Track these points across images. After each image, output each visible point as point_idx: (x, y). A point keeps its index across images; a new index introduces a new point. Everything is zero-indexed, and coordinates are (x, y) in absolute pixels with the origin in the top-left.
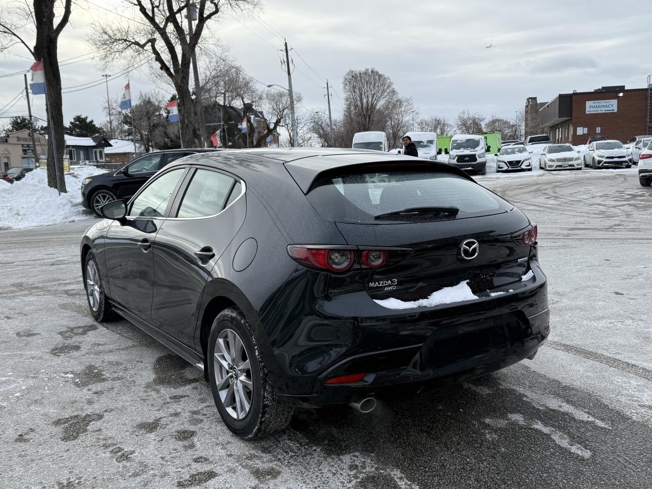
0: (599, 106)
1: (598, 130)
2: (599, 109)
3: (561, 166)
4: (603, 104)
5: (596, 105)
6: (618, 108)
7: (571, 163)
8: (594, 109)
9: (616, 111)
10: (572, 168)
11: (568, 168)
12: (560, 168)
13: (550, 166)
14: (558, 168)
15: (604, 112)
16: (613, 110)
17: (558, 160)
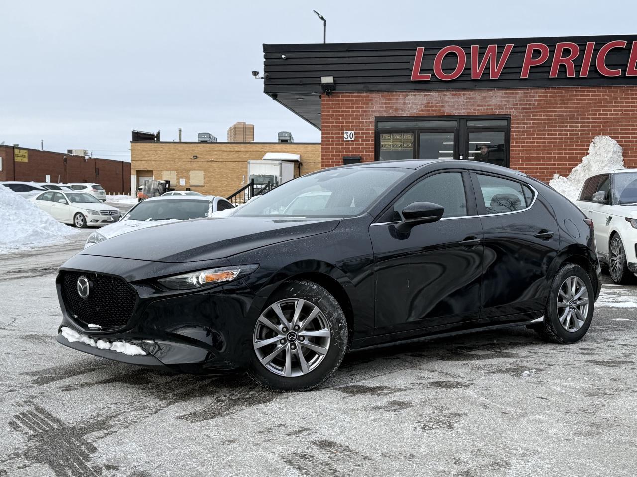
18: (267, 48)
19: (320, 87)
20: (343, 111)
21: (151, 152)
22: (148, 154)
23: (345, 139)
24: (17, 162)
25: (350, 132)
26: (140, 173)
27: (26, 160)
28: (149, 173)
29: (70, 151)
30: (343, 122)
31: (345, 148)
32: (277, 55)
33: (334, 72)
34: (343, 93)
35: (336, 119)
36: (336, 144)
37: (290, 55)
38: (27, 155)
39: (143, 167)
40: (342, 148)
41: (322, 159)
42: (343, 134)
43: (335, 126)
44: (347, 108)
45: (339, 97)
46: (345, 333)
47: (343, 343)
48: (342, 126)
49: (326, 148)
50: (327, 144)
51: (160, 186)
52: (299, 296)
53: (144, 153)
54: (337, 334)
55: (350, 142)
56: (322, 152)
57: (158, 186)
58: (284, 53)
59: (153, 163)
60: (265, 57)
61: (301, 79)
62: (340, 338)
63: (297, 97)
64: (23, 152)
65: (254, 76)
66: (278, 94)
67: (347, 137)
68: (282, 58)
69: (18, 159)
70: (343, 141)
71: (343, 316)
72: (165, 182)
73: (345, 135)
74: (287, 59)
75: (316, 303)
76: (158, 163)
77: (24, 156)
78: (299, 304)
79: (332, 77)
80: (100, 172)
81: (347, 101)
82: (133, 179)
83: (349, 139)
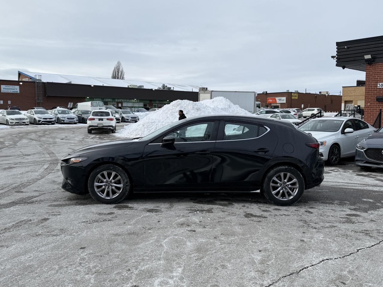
0: (9, 89)
1: (9, 102)
2: (9, 90)
3: (18, 123)
4: (11, 88)
5: (7, 88)
6: (20, 90)
7: (24, 121)
8: (6, 90)
9: (19, 92)
10: (25, 124)
11: (22, 124)
12: (18, 124)
13: (11, 123)
14: (16, 124)
15: (12, 92)
16: (17, 92)
17: (16, 119)
18: (338, 44)
19: (364, 61)
20: (378, 73)
21: (352, 92)
22: (351, 92)
23: (378, 87)
24: (293, 99)
25: (381, 83)
26: (346, 102)
27: (297, 98)
28: (351, 102)
29: (320, 92)
30: (378, 78)
31: (378, 92)
32: (342, 47)
33: (371, 53)
34: (378, 63)
35: (373, 77)
36: (373, 90)
37: (349, 46)
38: (297, 95)
39: (347, 99)
40: (376, 92)
41: (365, 98)
42: (377, 85)
43: (373, 81)
44: (380, 70)
45: (376, 65)
46: (128, 188)
47: (127, 191)
48: (377, 81)
49: (367, 93)
50: (368, 91)
51: (355, 108)
52: (114, 171)
53: (349, 92)
54: (125, 187)
55: (381, 89)
56: (365, 95)
57: (354, 108)
58: (346, 45)
59: (353, 97)
60: (337, 48)
61: (355, 58)
62: (126, 189)
63: (359, 66)
64: (295, 94)
65: (333, 59)
66: (346, 66)
67: (379, 86)
68: (345, 48)
69: (293, 98)
70: (377, 88)
71: (129, 181)
72: (357, 106)
73: (378, 85)
74: (348, 48)
75: (120, 175)
76: (355, 97)
77: (296, 96)
78: (113, 174)
79: (370, 55)
80: (333, 102)
81: (380, 67)
82: (343, 105)
83: (381, 87)
